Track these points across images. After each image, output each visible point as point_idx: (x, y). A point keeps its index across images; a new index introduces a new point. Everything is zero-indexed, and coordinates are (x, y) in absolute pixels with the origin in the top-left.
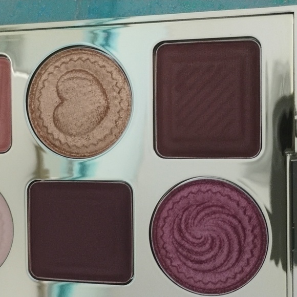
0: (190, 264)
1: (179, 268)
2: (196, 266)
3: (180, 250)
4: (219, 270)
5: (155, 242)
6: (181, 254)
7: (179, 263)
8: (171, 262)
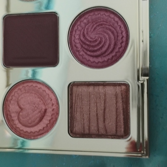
0: (89, 53)
1: (83, 56)
2: (92, 54)
3: (84, 46)
4: (104, 55)
5: (71, 44)
6: (84, 48)
7: (83, 53)
8: (79, 53)
